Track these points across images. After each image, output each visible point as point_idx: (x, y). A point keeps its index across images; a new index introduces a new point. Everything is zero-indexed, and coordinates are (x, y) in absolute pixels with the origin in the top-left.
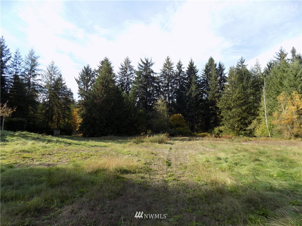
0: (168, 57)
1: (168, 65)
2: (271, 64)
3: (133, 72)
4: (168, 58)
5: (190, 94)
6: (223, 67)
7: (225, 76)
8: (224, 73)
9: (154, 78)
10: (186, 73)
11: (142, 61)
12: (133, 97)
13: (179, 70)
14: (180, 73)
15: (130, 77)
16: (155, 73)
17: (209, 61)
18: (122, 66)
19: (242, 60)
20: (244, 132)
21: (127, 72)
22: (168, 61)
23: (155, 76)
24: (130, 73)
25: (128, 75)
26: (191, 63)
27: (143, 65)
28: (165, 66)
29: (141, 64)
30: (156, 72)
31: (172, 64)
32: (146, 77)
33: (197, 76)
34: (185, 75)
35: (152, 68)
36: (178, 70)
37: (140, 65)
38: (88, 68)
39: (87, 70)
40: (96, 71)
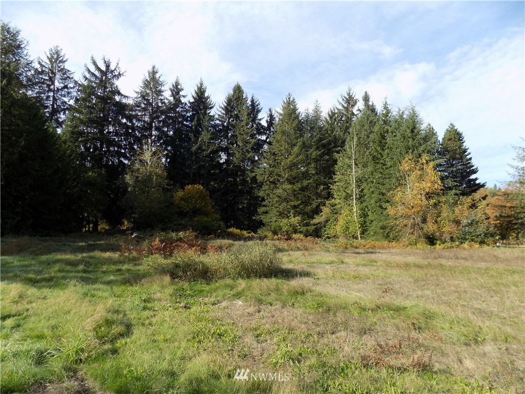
0: (154, 67)
1: (153, 83)
2: (334, 114)
3: (71, 85)
4: (154, 71)
6: (259, 107)
7: (260, 124)
8: (259, 118)
9: (121, 106)
10: (189, 107)
11: (95, 63)
12: (71, 142)
13: (174, 98)
14: (175, 105)
15: (61, 95)
16: (125, 97)
17: (235, 91)
18: (42, 66)
19: (289, 99)
20: (305, 228)
21: (53, 83)
22: (153, 76)
23: (124, 101)
24: (62, 85)
25: (58, 89)
26: (200, 89)
27: (97, 73)
28: (147, 84)
29: (93, 69)
30: (126, 95)
31: (161, 85)
33: (211, 116)
34: (187, 111)
36: (172, 98)
37: (89, 71)
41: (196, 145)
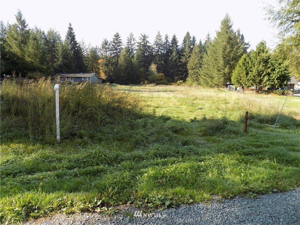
1: (159, 36)
4: (159, 32)
5: (172, 59)
9: (149, 47)
11: (142, 35)
14: (166, 42)
16: (150, 43)
17: (187, 34)
18: (128, 38)
19: (208, 33)
21: (131, 42)
22: (159, 34)
23: (150, 45)
24: (134, 43)
25: (132, 44)
26: (174, 36)
27: (142, 37)
28: (157, 37)
31: (161, 36)
32: (144, 46)
33: (178, 45)
35: (147, 39)
36: (165, 40)
38: (106, 40)
39: (105, 41)
40: (111, 42)
41: (171, 57)
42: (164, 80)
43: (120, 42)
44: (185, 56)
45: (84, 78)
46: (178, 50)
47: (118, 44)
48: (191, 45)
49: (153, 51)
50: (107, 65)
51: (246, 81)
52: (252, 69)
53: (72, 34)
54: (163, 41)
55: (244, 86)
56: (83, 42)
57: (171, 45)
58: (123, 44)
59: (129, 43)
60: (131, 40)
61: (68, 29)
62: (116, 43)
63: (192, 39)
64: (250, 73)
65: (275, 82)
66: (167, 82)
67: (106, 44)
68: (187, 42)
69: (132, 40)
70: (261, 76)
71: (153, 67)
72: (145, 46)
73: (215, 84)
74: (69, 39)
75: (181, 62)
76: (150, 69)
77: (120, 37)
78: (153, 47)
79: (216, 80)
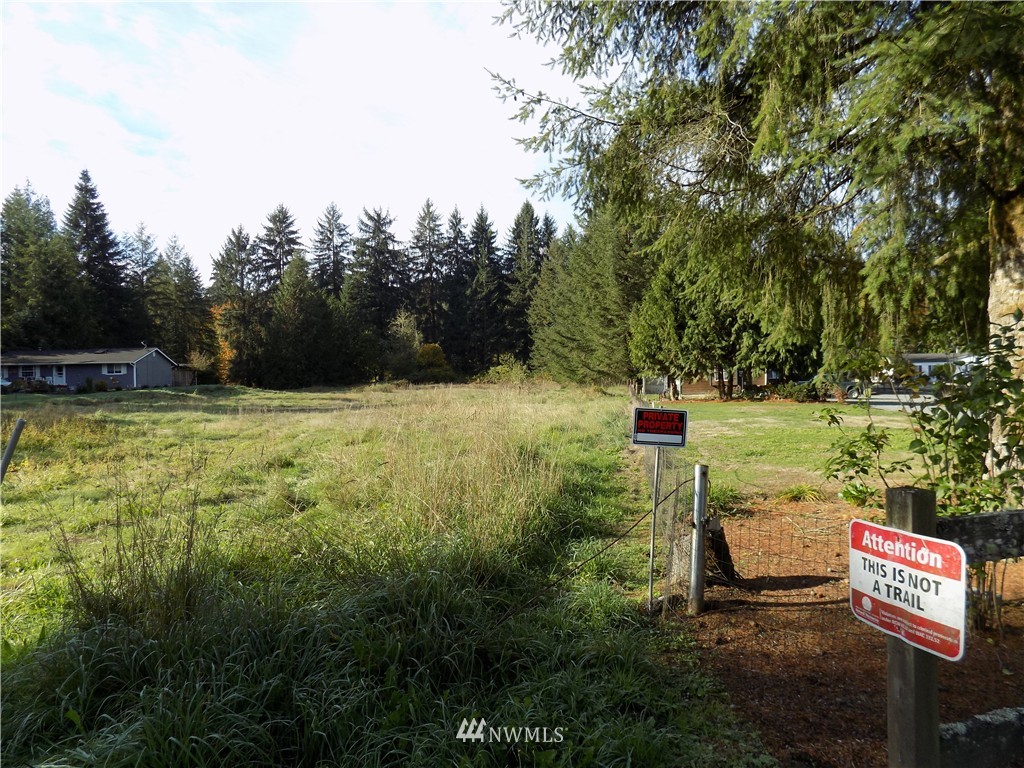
0: (428, 201)
1: (429, 217)
4: (428, 204)
5: (475, 292)
6: (552, 223)
10: (470, 239)
11: (367, 214)
13: (454, 231)
14: (456, 239)
15: (340, 251)
16: (398, 242)
17: (523, 210)
18: (321, 225)
21: (332, 241)
22: (428, 210)
23: (397, 247)
24: (340, 241)
25: (336, 246)
27: (370, 223)
28: (421, 223)
29: (366, 220)
30: (400, 240)
31: (437, 218)
32: (379, 251)
33: (493, 247)
34: (468, 244)
36: (451, 231)
37: (363, 223)
38: (241, 233)
39: (238, 238)
40: (261, 240)
41: (471, 287)
42: (441, 366)
43: (293, 242)
44: (520, 283)
45: (110, 366)
46: (497, 263)
47: (287, 248)
48: (540, 246)
49: (411, 269)
50: (243, 320)
51: (680, 355)
52: (696, 308)
53: (94, 210)
54: (445, 235)
55: (674, 373)
56: (144, 238)
57: (472, 246)
58: (302, 247)
59: (323, 243)
60: (331, 233)
61: (76, 191)
62: (280, 245)
63: (540, 225)
64: (690, 322)
65: (779, 354)
66: (451, 373)
67: (242, 247)
68: (525, 237)
69: (335, 233)
70: (729, 335)
71: (404, 323)
72: (381, 253)
73: (599, 372)
74: (81, 227)
75: (508, 302)
76: (395, 328)
77: (291, 223)
78: (411, 256)
79: (599, 360)
